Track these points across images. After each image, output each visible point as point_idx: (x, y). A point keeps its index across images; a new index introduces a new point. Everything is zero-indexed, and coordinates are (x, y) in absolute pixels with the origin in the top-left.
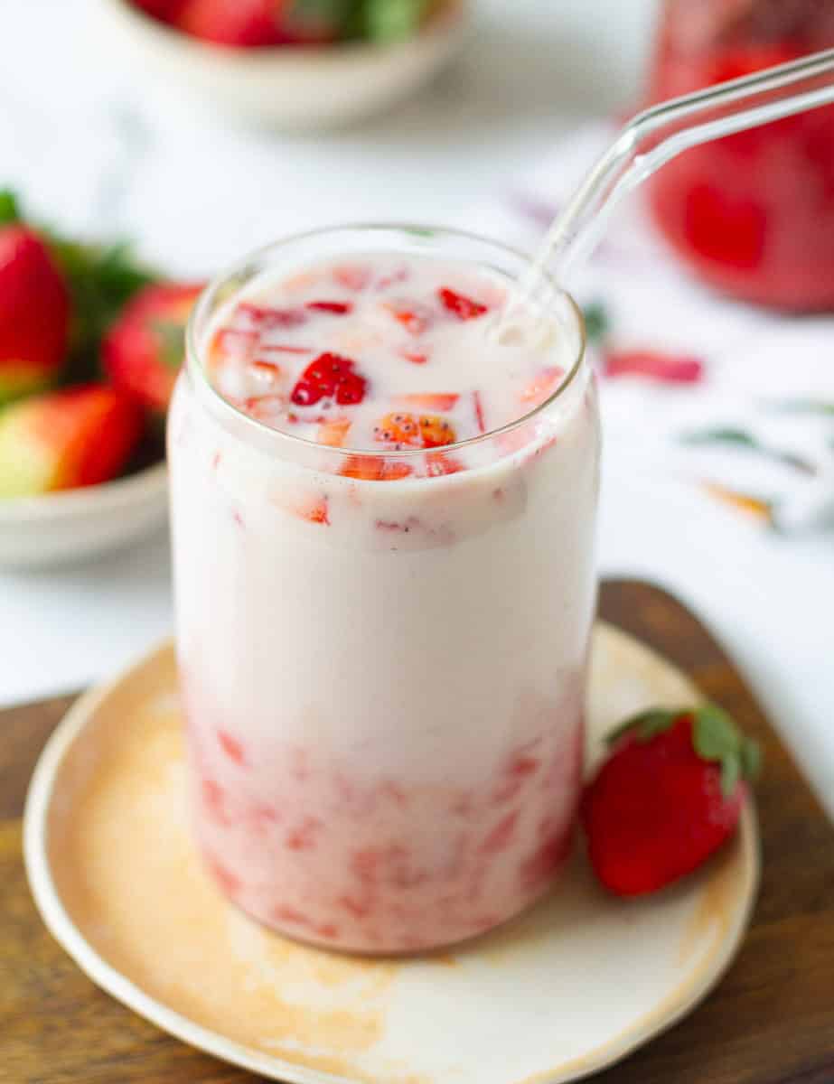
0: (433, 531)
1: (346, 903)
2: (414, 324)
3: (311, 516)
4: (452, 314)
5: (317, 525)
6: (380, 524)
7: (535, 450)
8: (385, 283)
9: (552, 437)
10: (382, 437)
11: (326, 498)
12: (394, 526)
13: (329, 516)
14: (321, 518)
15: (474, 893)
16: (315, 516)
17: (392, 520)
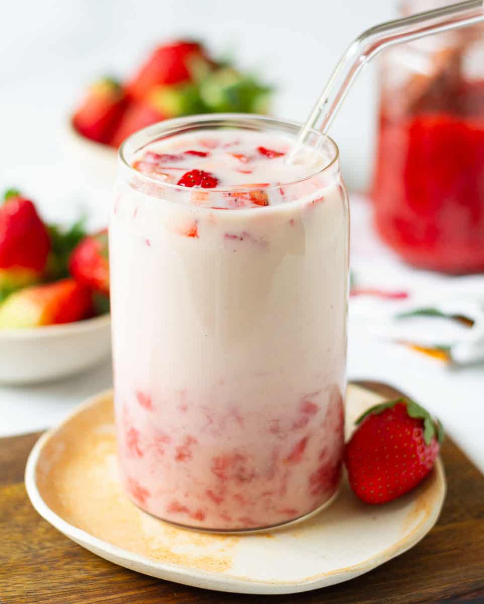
0: (256, 241)
1: (210, 493)
2: (244, 159)
3: (189, 233)
4: (265, 156)
5: (191, 238)
6: (227, 236)
7: (311, 201)
8: (228, 145)
9: (321, 196)
10: (228, 195)
11: (196, 222)
12: (235, 237)
13: (199, 233)
14: (193, 234)
15: (283, 490)
16: (190, 233)
17: (234, 234)
